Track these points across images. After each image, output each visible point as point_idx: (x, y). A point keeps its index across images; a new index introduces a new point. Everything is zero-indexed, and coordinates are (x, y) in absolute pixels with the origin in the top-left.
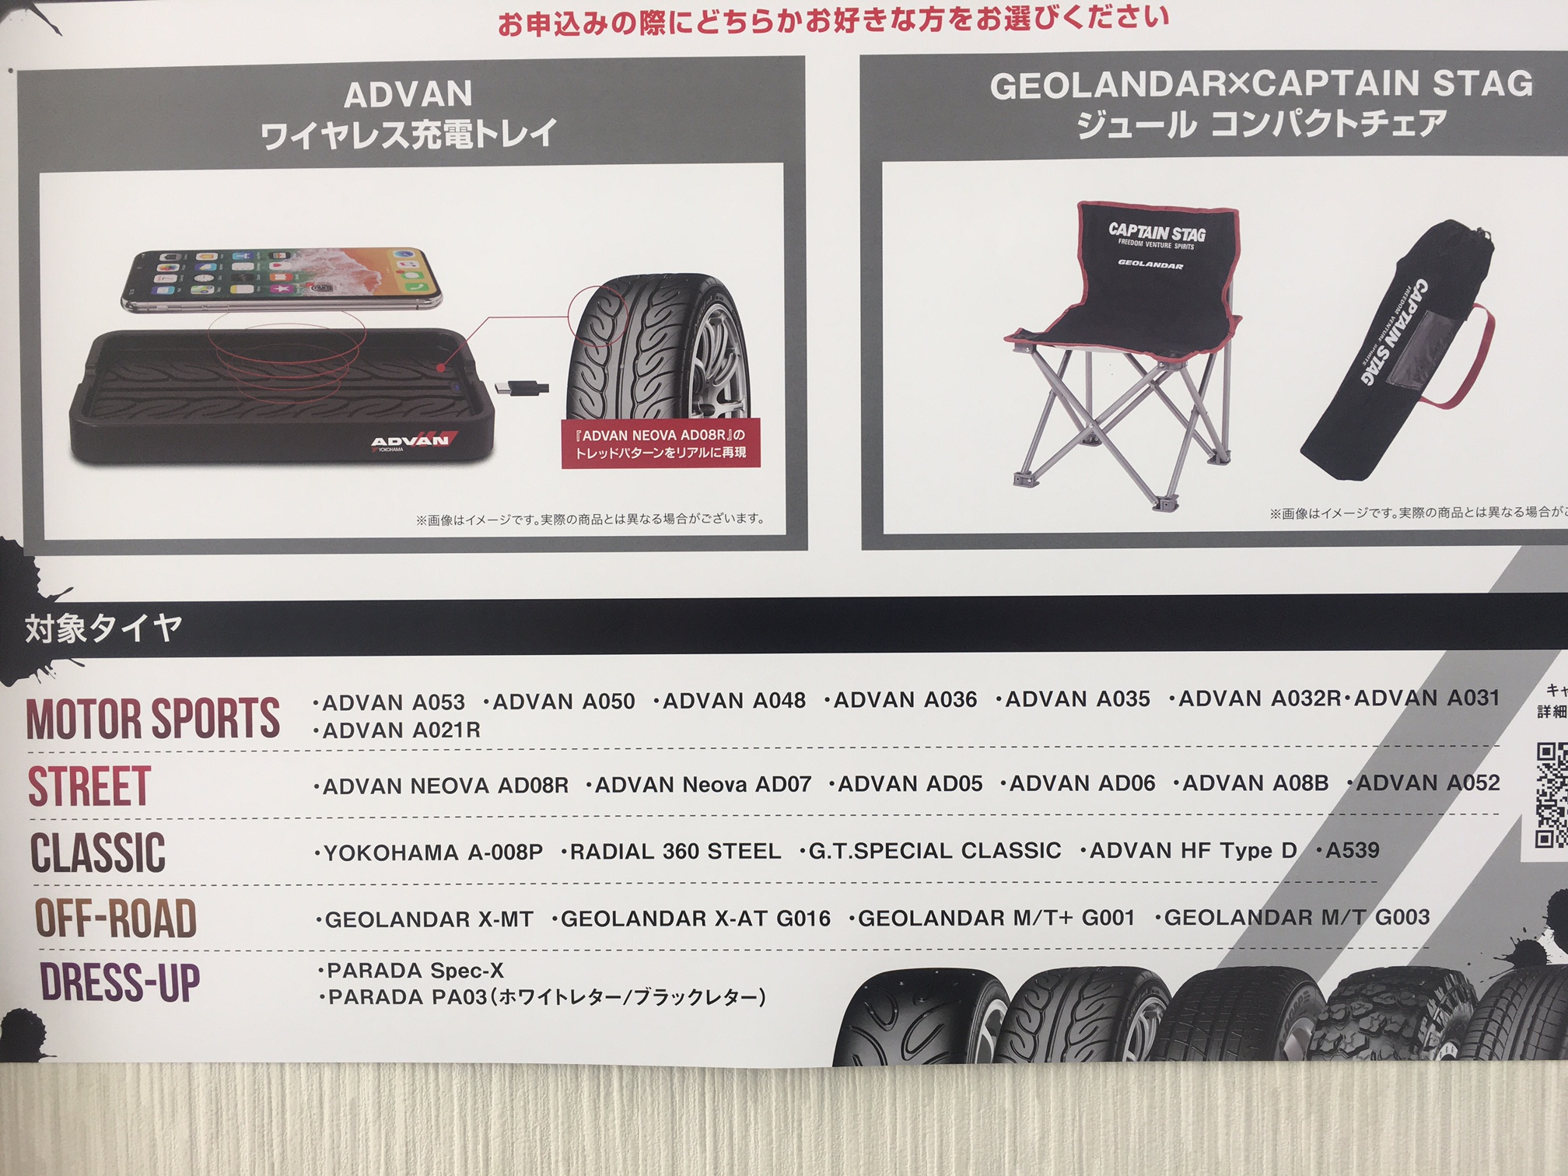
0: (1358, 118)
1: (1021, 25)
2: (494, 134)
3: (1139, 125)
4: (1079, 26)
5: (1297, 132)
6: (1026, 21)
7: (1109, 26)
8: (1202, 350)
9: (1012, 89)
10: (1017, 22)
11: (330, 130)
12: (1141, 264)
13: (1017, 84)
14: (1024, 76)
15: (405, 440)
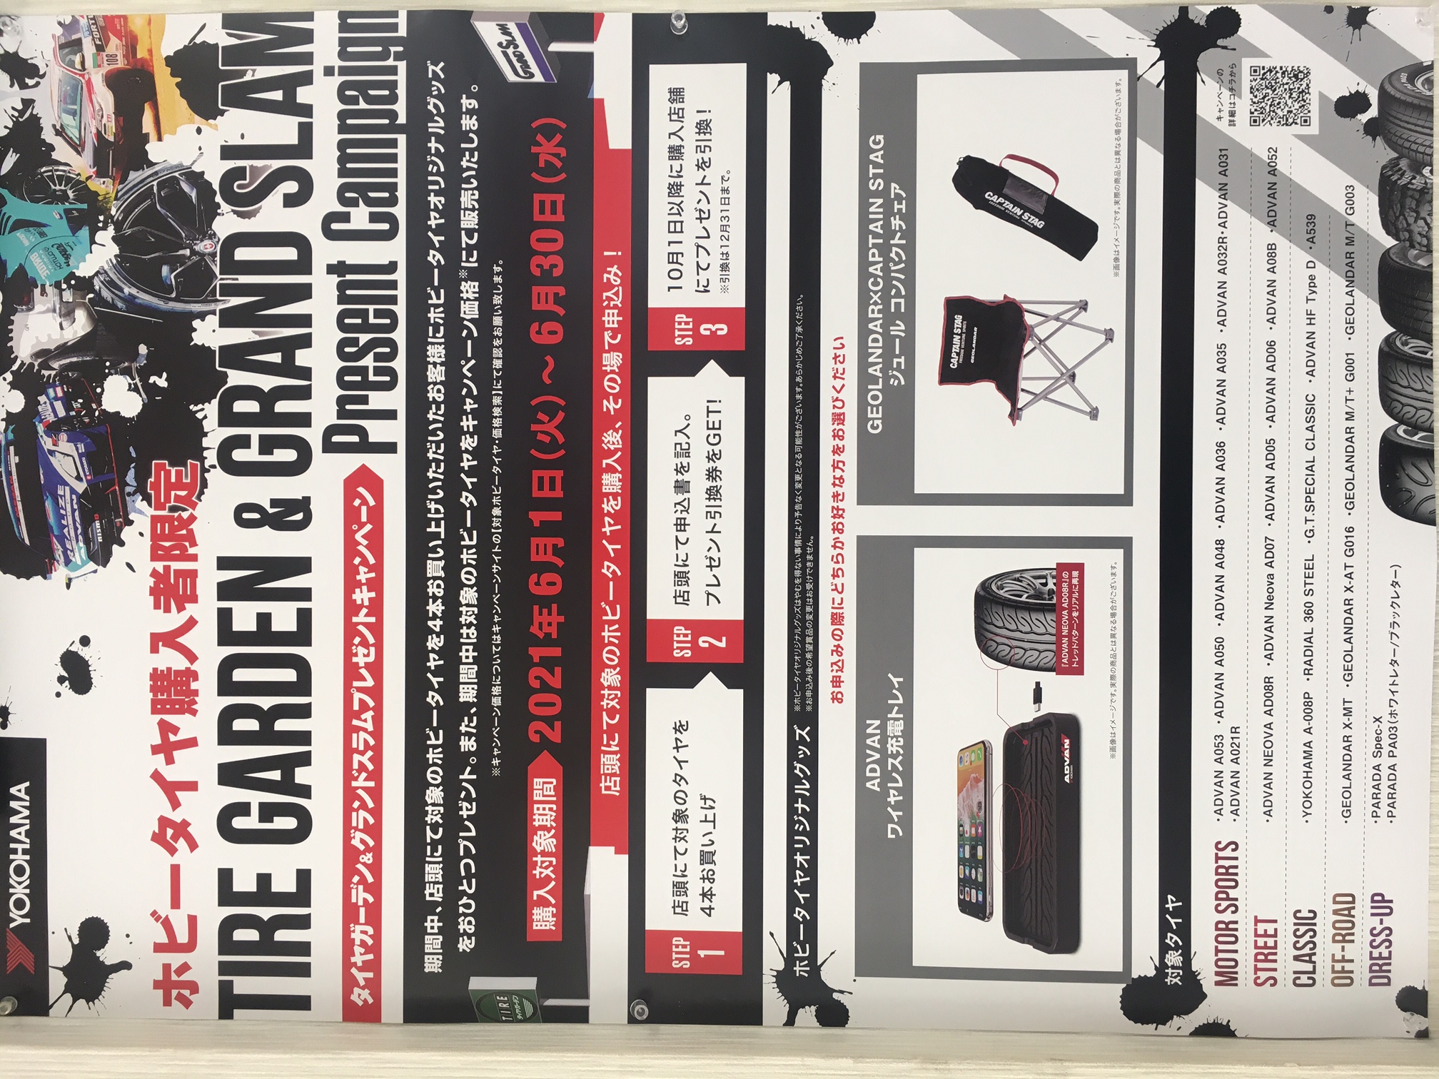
0: (895, 232)
1: (842, 417)
2: (896, 708)
3: (897, 352)
4: (843, 386)
5: (903, 265)
6: (840, 414)
7: (844, 369)
8: (1022, 317)
9: (876, 422)
10: (840, 419)
11: (892, 800)
12: (974, 350)
13: (873, 419)
14: (870, 416)
15: (1066, 764)
